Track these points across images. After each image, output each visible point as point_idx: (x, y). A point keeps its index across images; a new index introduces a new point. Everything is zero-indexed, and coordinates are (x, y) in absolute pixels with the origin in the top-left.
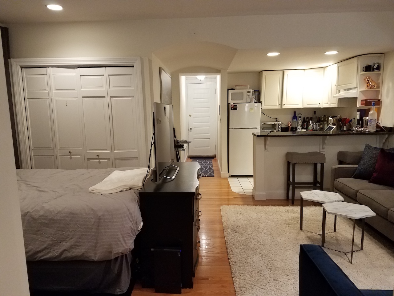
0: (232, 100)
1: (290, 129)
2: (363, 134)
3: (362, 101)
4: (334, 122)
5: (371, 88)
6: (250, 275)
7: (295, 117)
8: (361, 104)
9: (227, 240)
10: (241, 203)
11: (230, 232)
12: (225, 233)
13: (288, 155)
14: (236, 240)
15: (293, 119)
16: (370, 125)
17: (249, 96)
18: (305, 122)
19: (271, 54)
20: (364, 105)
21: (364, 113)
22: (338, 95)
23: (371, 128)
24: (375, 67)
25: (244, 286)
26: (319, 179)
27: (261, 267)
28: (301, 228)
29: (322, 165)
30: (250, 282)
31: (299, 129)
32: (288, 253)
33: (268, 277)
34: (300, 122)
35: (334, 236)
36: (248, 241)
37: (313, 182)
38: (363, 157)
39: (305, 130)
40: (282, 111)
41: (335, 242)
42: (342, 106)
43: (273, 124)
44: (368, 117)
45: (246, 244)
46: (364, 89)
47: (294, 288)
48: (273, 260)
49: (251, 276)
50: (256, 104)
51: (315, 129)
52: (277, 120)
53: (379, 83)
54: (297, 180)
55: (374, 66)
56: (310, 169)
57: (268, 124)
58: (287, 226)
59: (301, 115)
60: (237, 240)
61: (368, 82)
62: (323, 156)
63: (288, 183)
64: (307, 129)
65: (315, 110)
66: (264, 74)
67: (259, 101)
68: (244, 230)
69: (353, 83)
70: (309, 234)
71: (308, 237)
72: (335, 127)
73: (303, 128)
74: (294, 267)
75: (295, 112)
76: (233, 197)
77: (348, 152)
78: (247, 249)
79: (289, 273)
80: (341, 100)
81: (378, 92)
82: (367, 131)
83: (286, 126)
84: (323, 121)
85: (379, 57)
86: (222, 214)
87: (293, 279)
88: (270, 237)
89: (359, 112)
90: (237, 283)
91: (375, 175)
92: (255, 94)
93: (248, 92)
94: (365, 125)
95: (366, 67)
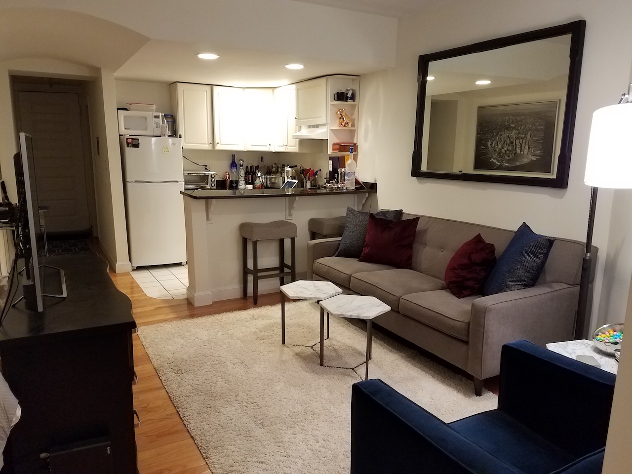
0: (125, 129)
1: (228, 183)
2: (340, 192)
3: (334, 144)
4: (294, 175)
5: (345, 126)
6: (235, 445)
7: (233, 165)
8: (333, 150)
9: (171, 390)
10: (172, 316)
11: (171, 375)
12: (163, 378)
13: (243, 227)
14: (187, 387)
15: (231, 168)
16: (349, 180)
17: (157, 124)
18: (249, 173)
19: (203, 56)
20: (337, 151)
21: (338, 162)
22: (298, 133)
23: (349, 185)
24: (349, 95)
25: (231, 468)
26: (288, 261)
27: (246, 425)
28: (283, 342)
29: (293, 240)
30: (239, 459)
31: (241, 184)
32: (278, 388)
33: (264, 441)
34: (242, 173)
35: (330, 345)
36: (210, 384)
37: (278, 266)
38: (347, 227)
39: (250, 187)
40: (214, 153)
41: (334, 354)
42: (305, 151)
43: (203, 175)
44: (343, 169)
45: (208, 390)
46: (336, 127)
47: (309, 447)
48: (262, 406)
49: (237, 445)
50: (170, 139)
51: (265, 185)
52: (206, 169)
53: (354, 119)
54: (260, 266)
55: (347, 94)
56: (274, 247)
57: (193, 174)
58: (261, 341)
59: (243, 161)
60: (190, 388)
61: (341, 118)
62: (293, 226)
63: (245, 271)
64: (253, 183)
65: (262, 156)
66: (181, 88)
67: (174, 133)
68: (197, 365)
69: (321, 117)
70: (298, 350)
71: (297, 354)
72: (297, 181)
73: (247, 183)
74: (295, 410)
75: (233, 156)
76: (153, 308)
77: (325, 219)
78: (213, 399)
79: (293, 424)
80: (303, 142)
81: (352, 133)
82: (345, 188)
83: (222, 179)
84: (274, 173)
85: (353, 80)
86: (144, 343)
87: (302, 431)
88: (242, 367)
89: (332, 161)
90: (216, 466)
91: (366, 250)
92: (167, 121)
93: (155, 117)
94: (341, 179)
95: (337, 94)
